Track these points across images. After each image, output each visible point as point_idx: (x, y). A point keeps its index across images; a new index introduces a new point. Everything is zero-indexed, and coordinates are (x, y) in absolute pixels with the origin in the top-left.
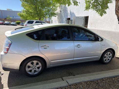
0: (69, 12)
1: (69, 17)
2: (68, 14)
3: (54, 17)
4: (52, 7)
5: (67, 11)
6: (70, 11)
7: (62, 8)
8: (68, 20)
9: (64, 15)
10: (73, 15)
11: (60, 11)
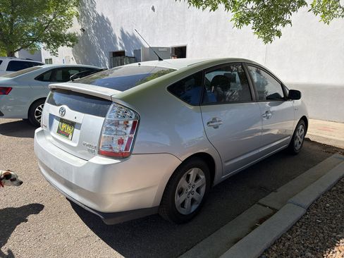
0: (118, 35)
1: (120, 49)
2: (115, 38)
3: (65, 46)
4: (54, 17)
5: (111, 31)
6: (122, 32)
7: (87, 22)
8: (114, 56)
9: (100, 42)
10: (134, 42)
11: (84, 30)
